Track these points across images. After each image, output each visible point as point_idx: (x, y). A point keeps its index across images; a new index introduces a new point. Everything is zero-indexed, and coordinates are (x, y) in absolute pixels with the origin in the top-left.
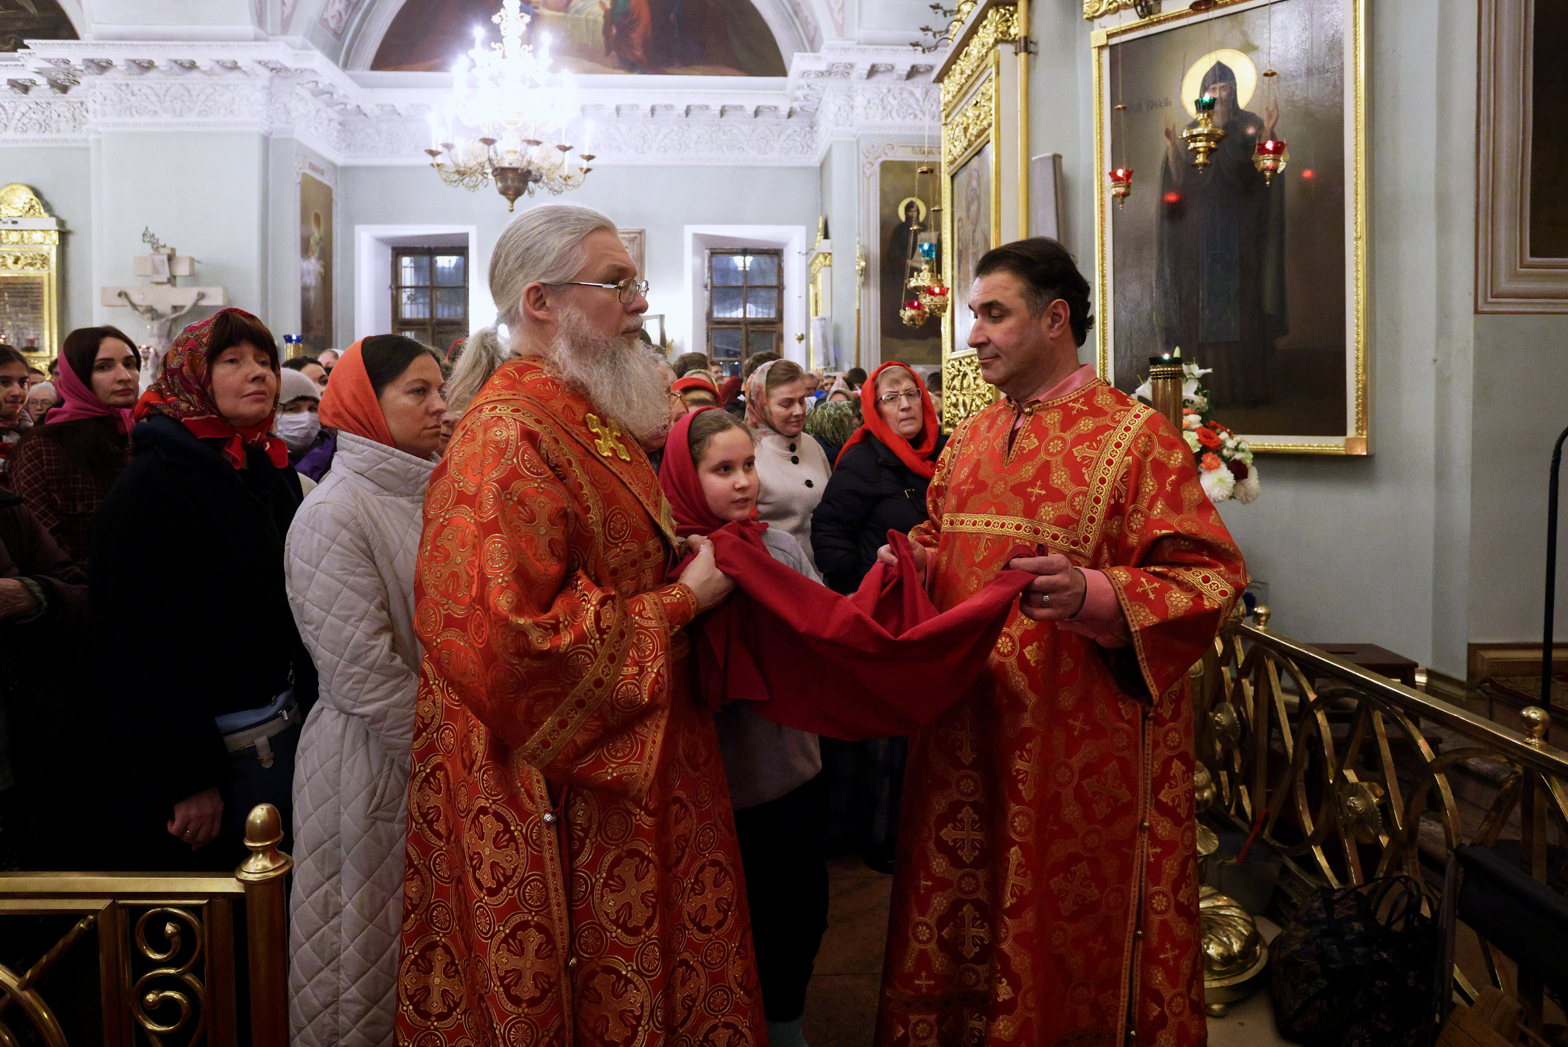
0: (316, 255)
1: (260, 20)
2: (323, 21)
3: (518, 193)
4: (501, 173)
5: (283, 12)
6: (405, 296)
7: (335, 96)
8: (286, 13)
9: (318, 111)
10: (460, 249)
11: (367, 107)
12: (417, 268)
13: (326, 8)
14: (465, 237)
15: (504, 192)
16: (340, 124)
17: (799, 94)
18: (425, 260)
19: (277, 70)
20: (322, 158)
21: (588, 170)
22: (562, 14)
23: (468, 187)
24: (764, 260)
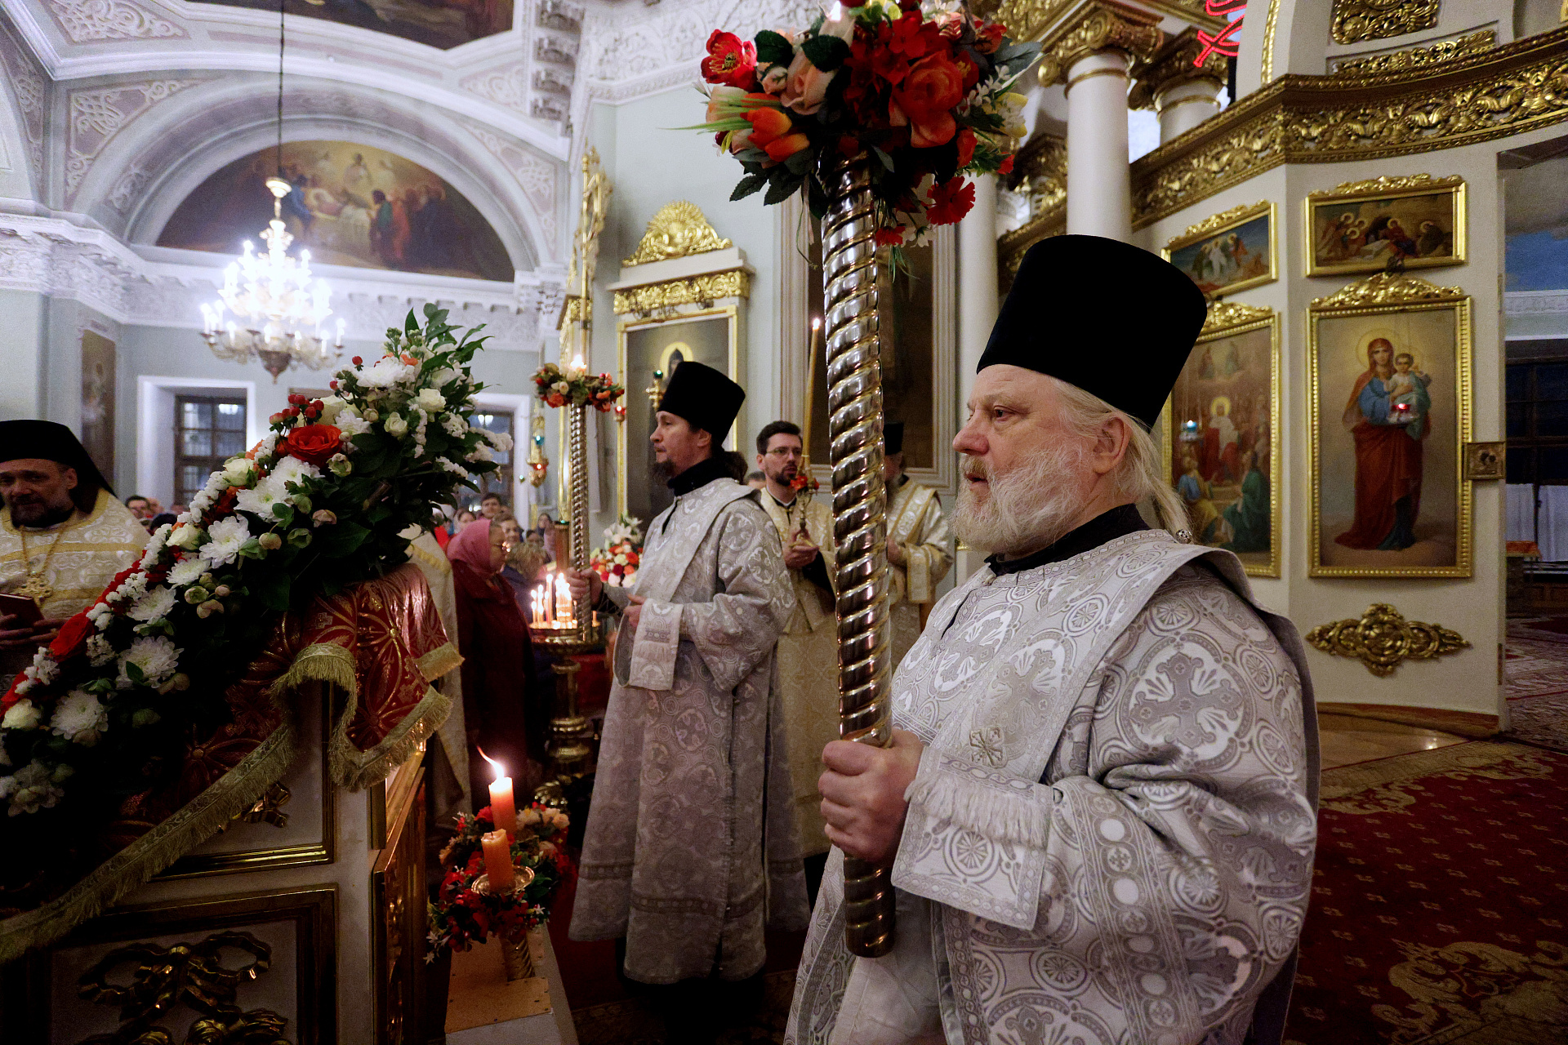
0: (98, 399)
1: (41, 193)
2: (108, 202)
3: (281, 369)
4: (266, 355)
5: (66, 192)
6: (187, 437)
7: (119, 267)
8: (70, 193)
9: (102, 277)
10: (240, 399)
11: (150, 277)
12: (201, 413)
13: (111, 191)
14: (244, 391)
15: (268, 368)
16: (124, 288)
17: (523, 299)
18: (208, 407)
19: (59, 242)
20: (107, 318)
21: (339, 355)
22: (333, 218)
23: (238, 361)
24: (501, 419)
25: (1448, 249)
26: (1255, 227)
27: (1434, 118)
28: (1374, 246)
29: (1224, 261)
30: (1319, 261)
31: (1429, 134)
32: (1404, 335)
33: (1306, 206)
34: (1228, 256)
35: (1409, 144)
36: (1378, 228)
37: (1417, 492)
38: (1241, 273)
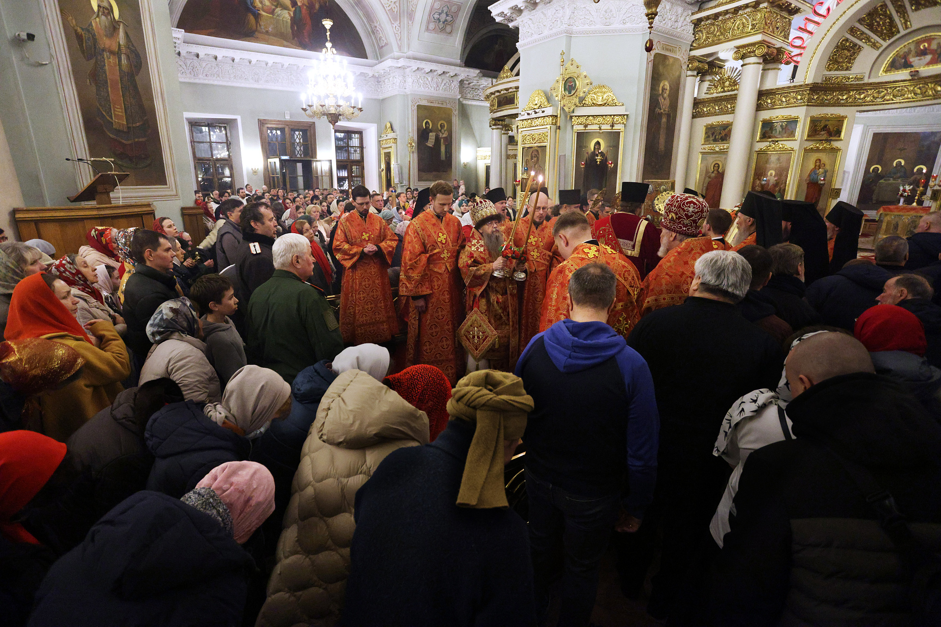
22: (271, 15)
25: (840, 135)
26: (793, 122)
27: (845, 97)
28: (823, 133)
29: (781, 130)
30: (808, 136)
31: (842, 101)
32: (824, 157)
33: (809, 119)
34: (783, 129)
35: (837, 104)
36: (825, 128)
37: (818, 201)
38: (785, 135)
